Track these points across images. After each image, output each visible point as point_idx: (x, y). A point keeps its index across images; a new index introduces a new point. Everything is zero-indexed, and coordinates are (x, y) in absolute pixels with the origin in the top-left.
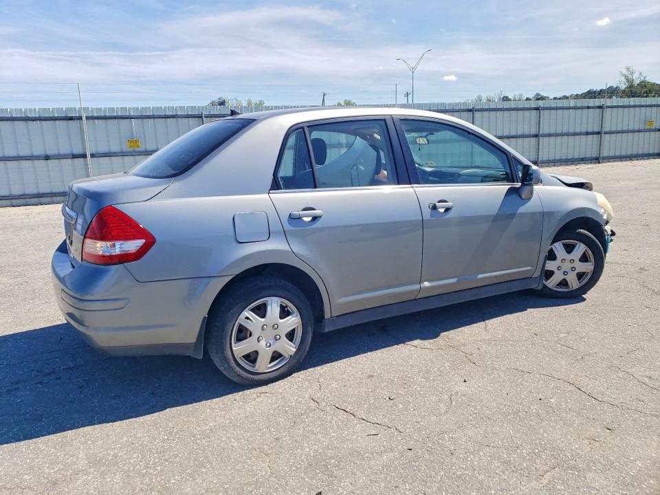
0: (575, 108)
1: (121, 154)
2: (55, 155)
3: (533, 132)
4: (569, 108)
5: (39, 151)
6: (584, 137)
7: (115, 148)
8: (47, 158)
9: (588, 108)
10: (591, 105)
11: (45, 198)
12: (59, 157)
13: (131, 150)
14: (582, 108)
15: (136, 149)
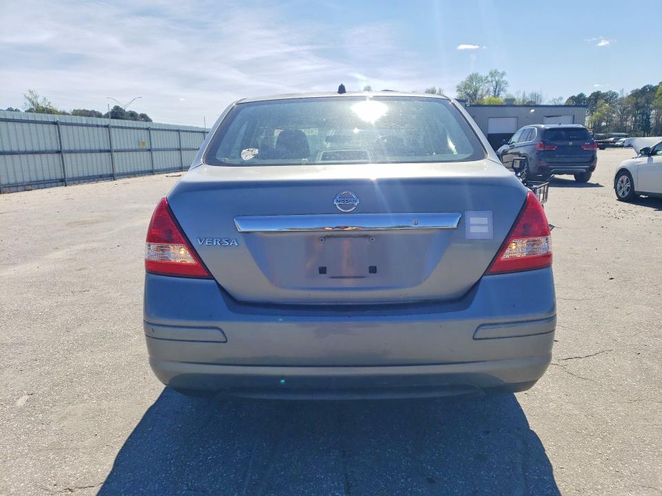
0: (87, 125)
3: (55, 148)
4: (82, 125)
6: (98, 154)
9: (98, 126)
10: (99, 123)
14: (92, 126)
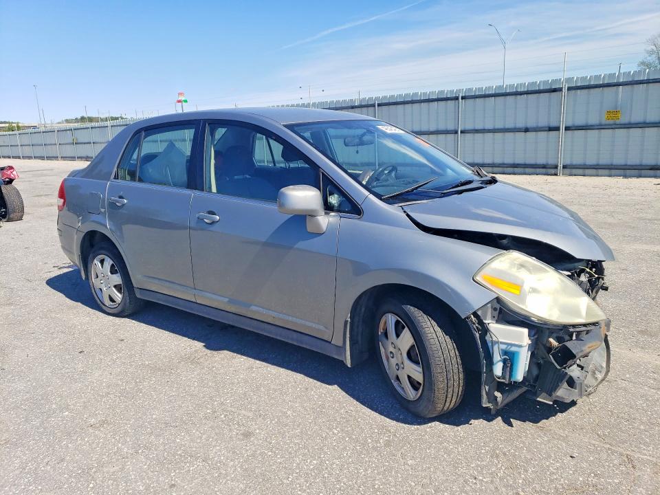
1: (599, 127)
2: (534, 128)
5: (520, 124)
7: (593, 120)
8: (527, 130)
11: (519, 169)
12: (537, 129)
13: (611, 122)
15: (618, 122)
